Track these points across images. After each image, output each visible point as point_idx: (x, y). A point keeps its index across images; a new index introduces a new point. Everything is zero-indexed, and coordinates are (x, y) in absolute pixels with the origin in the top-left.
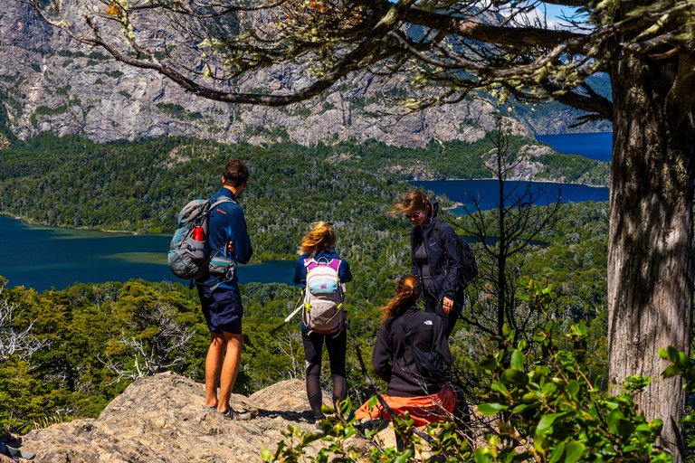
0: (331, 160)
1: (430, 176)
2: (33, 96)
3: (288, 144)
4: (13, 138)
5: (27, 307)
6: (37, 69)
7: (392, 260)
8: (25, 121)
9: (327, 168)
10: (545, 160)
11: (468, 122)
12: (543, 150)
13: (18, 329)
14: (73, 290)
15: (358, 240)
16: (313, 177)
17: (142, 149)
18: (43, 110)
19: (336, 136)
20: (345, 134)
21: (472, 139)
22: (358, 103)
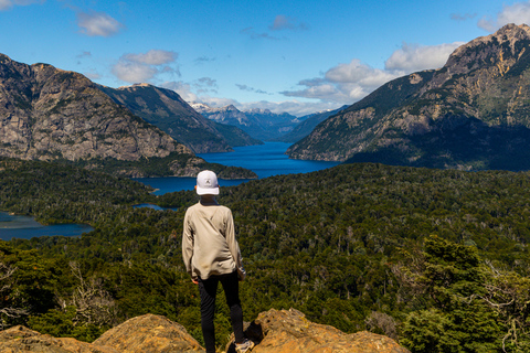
0: (87, 168)
1: (142, 176)
3: (62, 160)
7: (122, 220)
9: (85, 172)
11: (161, 147)
15: (103, 210)
16: (77, 177)
19: (89, 155)
20: (94, 154)
21: (163, 155)
22: (101, 137)
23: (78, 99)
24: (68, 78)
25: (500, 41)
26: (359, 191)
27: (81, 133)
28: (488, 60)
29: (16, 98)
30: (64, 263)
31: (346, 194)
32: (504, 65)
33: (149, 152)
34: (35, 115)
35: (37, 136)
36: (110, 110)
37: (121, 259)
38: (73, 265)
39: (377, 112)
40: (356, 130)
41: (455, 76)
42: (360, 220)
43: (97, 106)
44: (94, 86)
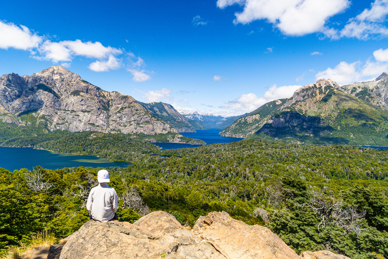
0: (131, 137)
1: (155, 142)
2: (55, 120)
3: (121, 133)
4: (49, 131)
5: (47, 175)
6: (57, 114)
7: (146, 161)
8: (53, 126)
9: (130, 139)
10: (181, 138)
11: (164, 129)
12: (181, 136)
13: (44, 181)
14: (64, 169)
15: (137, 156)
16: (127, 141)
17: (84, 134)
18: (58, 124)
19: (133, 132)
21: (165, 133)
22: (138, 124)
23: (129, 107)
24: (125, 98)
25: (318, 86)
26: (252, 152)
27: (130, 122)
28: (312, 94)
29: (103, 106)
30: (119, 180)
31: (246, 153)
32: (319, 97)
33: (159, 131)
34: (110, 113)
35: (111, 123)
36: (142, 112)
37: (144, 179)
38: (123, 180)
39: (261, 116)
40: (251, 124)
41: (297, 101)
42: (252, 165)
43: (137, 110)
44: (136, 102)
